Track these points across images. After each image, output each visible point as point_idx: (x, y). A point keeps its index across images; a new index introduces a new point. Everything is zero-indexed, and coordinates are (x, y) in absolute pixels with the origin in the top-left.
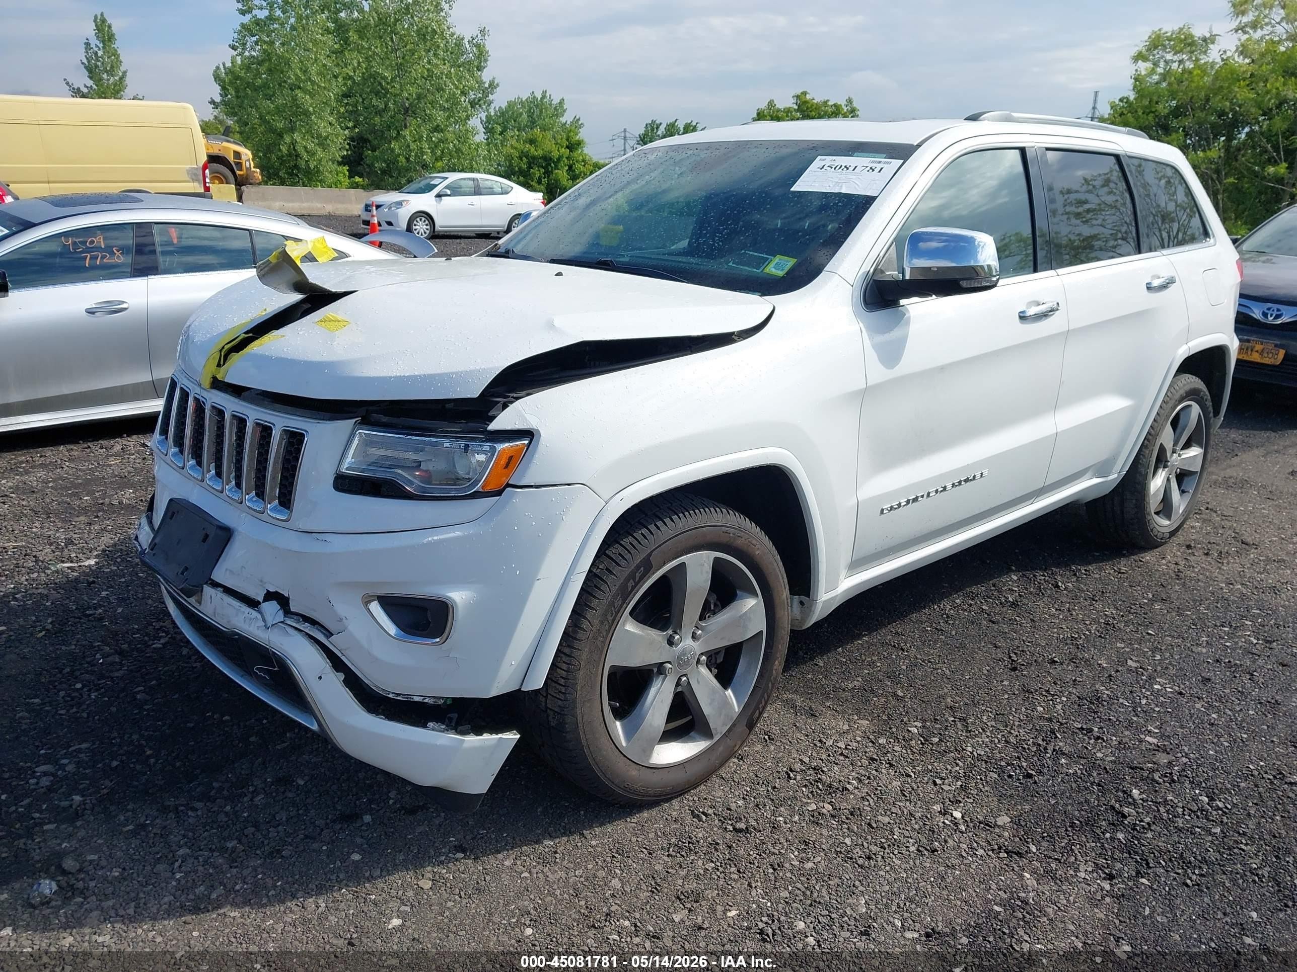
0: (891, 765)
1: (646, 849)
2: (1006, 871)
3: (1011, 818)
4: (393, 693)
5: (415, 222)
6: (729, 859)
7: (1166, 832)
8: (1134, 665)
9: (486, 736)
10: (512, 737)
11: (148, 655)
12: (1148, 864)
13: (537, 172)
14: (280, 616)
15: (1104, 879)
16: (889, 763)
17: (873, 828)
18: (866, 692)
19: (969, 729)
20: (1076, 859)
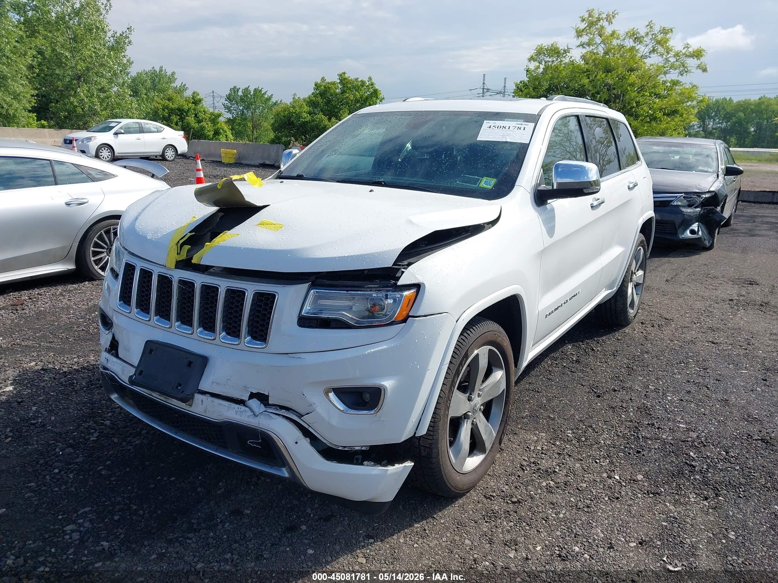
0: (570, 456)
1: (472, 520)
2: (658, 504)
3: (643, 475)
4: (341, 446)
5: (101, 151)
6: (519, 519)
7: (716, 472)
8: (653, 388)
9: (397, 466)
10: (410, 464)
11: (91, 445)
12: (718, 489)
13: (175, 118)
14: (263, 408)
15: (703, 500)
16: (568, 455)
17: (580, 491)
18: (534, 417)
19: (596, 431)
20: (685, 492)
